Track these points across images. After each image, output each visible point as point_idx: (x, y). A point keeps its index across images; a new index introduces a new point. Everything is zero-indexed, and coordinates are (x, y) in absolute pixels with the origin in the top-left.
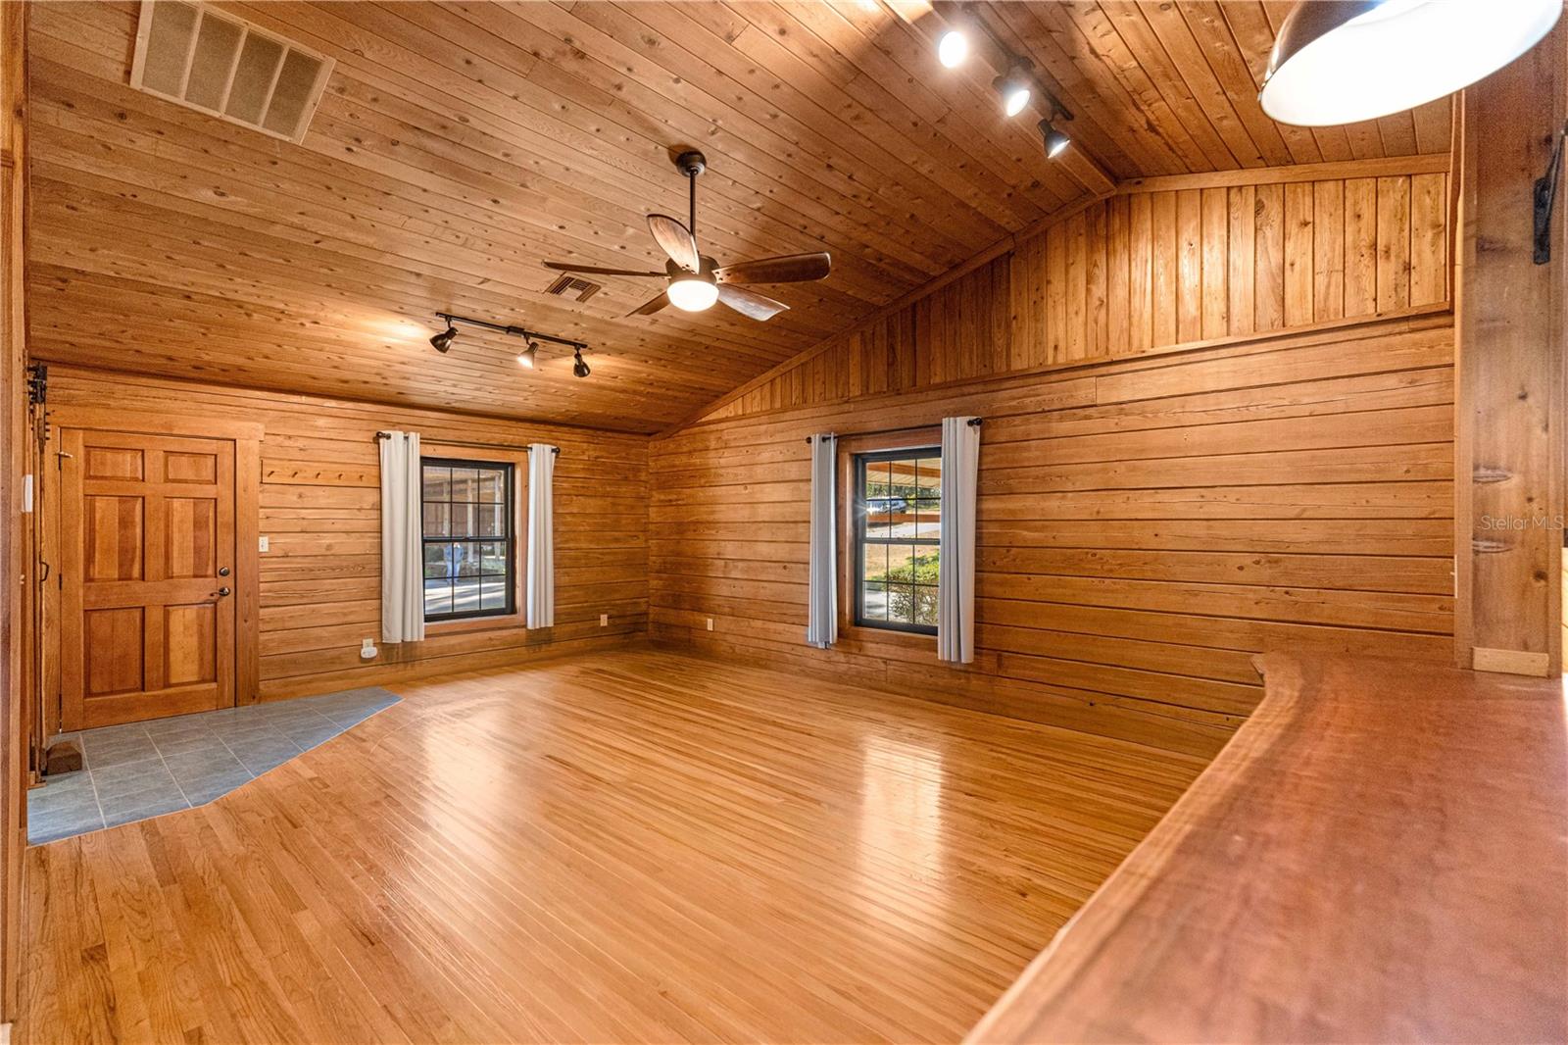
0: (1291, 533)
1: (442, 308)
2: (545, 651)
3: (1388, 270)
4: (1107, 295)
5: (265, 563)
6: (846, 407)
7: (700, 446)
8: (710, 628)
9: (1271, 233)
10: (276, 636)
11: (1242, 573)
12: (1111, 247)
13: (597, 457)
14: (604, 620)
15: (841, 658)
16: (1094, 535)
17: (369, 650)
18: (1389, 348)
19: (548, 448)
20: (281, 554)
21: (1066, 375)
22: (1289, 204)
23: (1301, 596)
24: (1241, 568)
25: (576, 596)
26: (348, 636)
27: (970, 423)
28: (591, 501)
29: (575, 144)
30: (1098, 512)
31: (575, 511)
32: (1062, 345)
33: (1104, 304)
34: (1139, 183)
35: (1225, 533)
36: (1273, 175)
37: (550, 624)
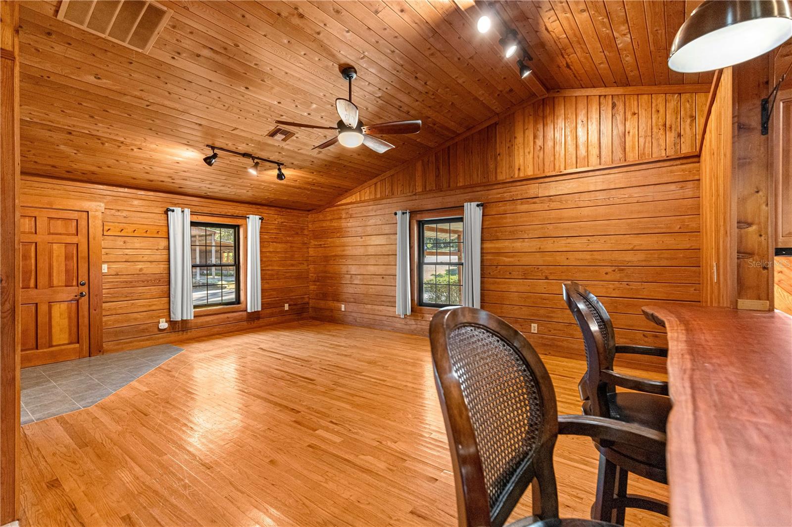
0: (629, 257)
1: (210, 143)
2: (256, 323)
3: (671, 136)
4: (544, 145)
5: (106, 279)
6: (414, 197)
7: (336, 216)
8: (343, 309)
9: (619, 118)
10: (113, 318)
11: (607, 276)
12: (545, 122)
13: (282, 222)
14: (286, 307)
15: (413, 322)
16: (538, 260)
17: (163, 325)
18: (671, 172)
19: (257, 217)
20: (114, 273)
21: (524, 183)
22: (627, 104)
23: (634, 286)
24: (606, 273)
25: (271, 295)
26: (151, 317)
27: (478, 206)
28: (279, 245)
29: (292, 61)
30: (540, 248)
31: (271, 250)
32: (522, 168)
33: (542, 148)
34: (558, 91)
35: (599, 257)
36: (620, 91)
37: (260, 309)
